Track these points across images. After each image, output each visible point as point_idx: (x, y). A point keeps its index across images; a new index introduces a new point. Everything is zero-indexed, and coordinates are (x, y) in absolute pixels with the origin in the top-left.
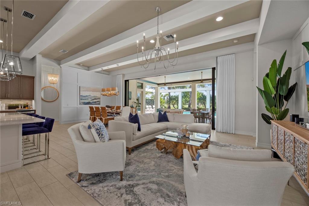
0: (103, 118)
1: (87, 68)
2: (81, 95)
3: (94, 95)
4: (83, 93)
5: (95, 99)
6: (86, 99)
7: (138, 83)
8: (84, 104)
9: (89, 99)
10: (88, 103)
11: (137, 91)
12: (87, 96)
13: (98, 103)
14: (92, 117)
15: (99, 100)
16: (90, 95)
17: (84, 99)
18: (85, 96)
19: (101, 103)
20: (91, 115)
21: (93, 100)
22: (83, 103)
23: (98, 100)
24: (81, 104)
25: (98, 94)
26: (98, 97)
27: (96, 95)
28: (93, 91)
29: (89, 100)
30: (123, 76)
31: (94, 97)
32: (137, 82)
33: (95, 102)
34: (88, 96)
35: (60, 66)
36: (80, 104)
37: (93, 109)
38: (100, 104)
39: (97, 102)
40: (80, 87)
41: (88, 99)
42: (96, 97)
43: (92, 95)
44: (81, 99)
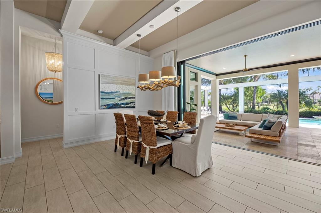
0: (145, 146)
1: (112, 41)
2: (101, 91)
3: (125, 91)
4: (106, 88)
5: (126, 98)
6: (110, 99)
7: (191, 72)
8: (107, 108)
9: (117, 98)
10: (115, 106)
11: (190, 85)
12: (112, 92)
13: (132, 105)
14: (119, 137)
15: (134, 99)
16: (117, 92)
17: (107, 99)
18: (108, 93)
19: (137, 106)
20: (118, 133)
21: (123, 99)
22: (105, 105)
23: (131, 99)
24: (103, 107)
25: (131, 90)
26: (132, 95)
27: (127, 92)
28: (122, 84)
29: (117, 101)
30: (174, 54)
31: (125, 94)
32: (190, 70)
33: (127, 104)
34: (115, 92)
35: (59, 32)
36: (100, 107)
37: (122, 119)
38: (134, 107)
39: (130, 103)
40: (99, 75)
41: (114, 98)
42: (129, 94)
43: (122, 92)
44: (102, 98)
